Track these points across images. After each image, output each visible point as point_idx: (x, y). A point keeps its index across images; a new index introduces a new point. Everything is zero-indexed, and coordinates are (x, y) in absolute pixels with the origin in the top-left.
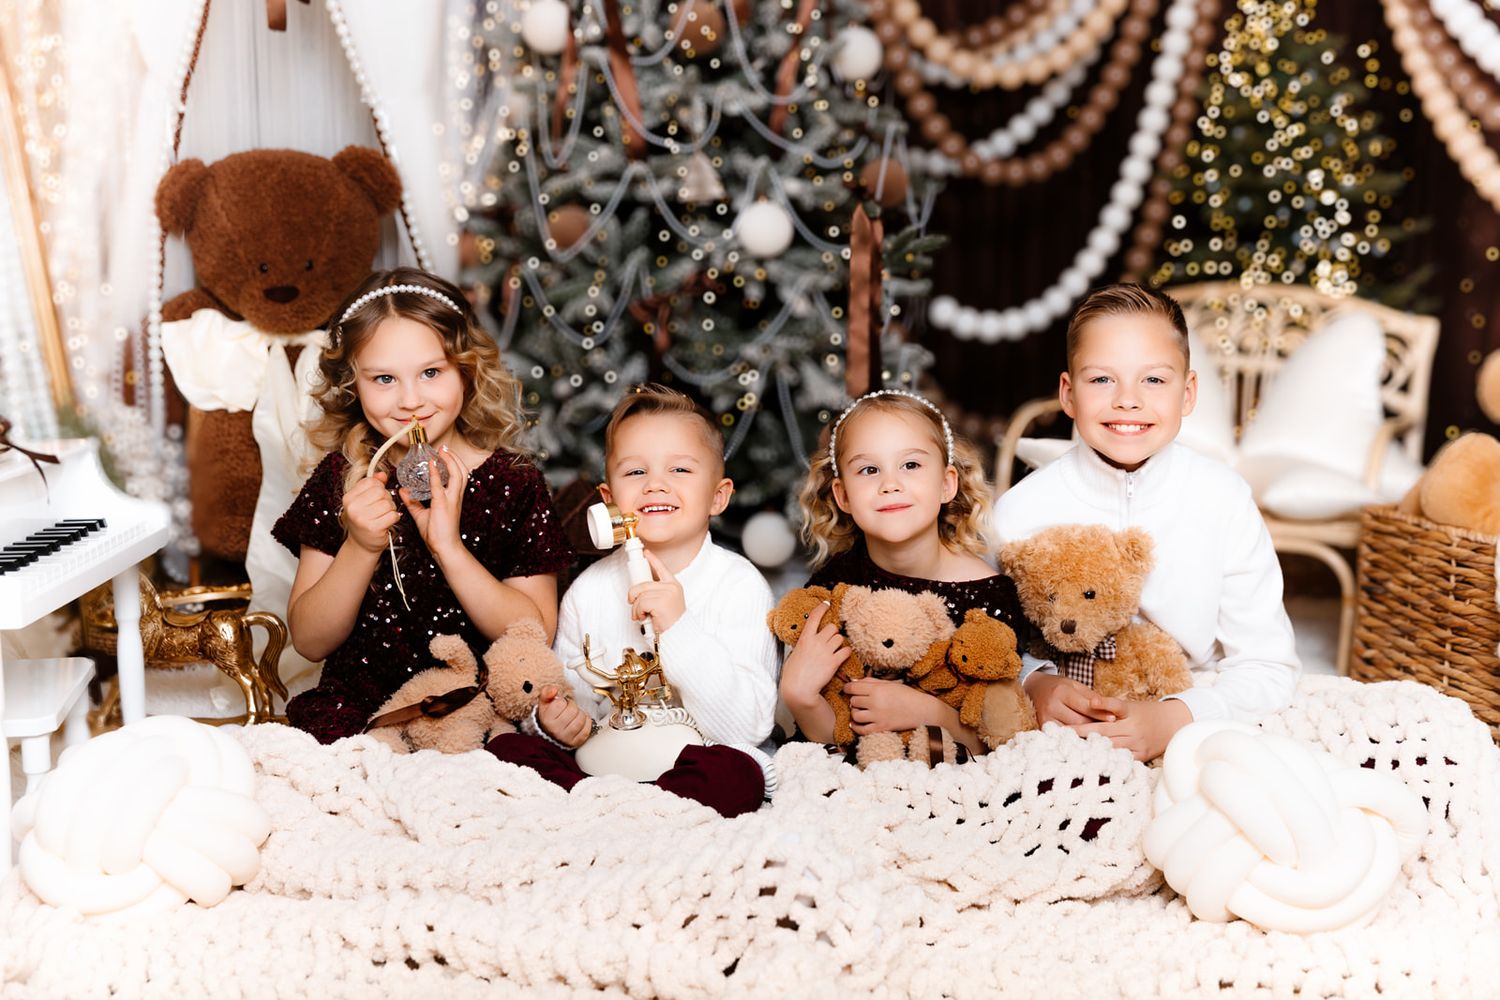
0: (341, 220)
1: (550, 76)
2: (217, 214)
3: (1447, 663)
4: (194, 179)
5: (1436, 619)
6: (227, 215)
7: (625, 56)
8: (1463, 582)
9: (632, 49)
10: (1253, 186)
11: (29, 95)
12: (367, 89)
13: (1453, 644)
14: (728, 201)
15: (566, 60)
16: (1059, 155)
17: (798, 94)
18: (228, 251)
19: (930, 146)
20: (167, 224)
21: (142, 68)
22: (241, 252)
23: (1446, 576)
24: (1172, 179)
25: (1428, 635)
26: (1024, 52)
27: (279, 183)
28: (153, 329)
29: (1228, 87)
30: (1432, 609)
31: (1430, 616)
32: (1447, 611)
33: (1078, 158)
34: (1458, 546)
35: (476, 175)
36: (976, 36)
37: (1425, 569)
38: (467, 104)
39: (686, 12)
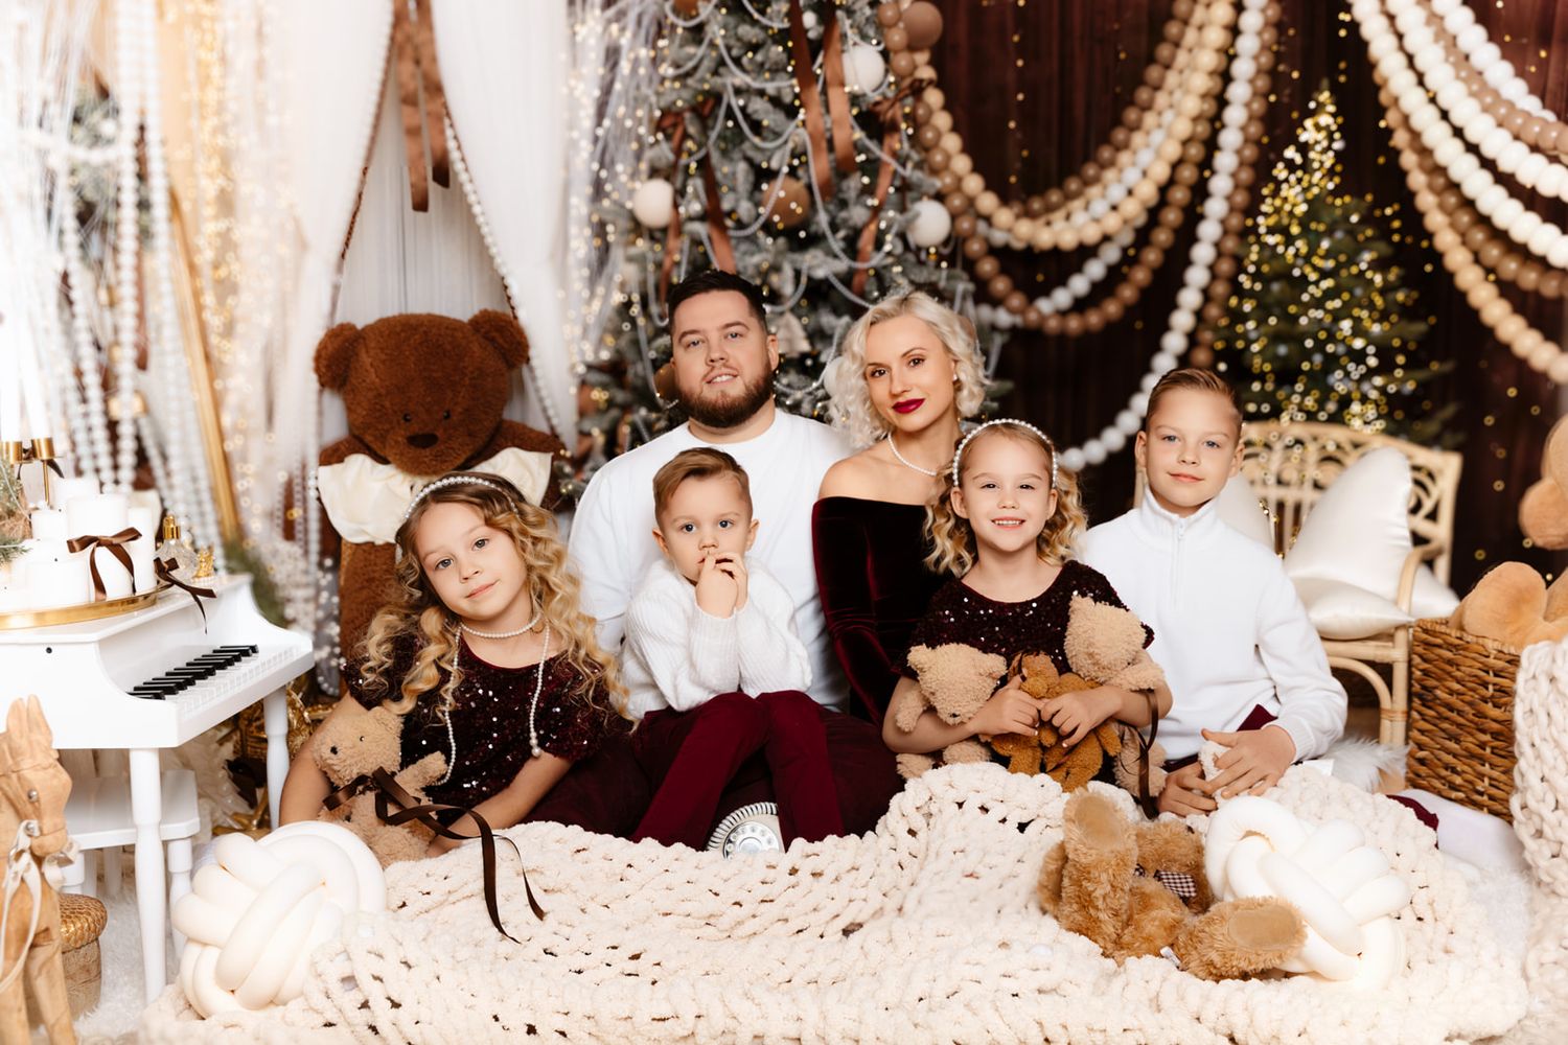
0: (475, 374)
1: (658, 247)
2: (367, 371)
3: (1487, 765)
4: (347, 340)
5: (1476, 724)
6: (376, 372)
7: (723, 229)
8: (1499, 691)
9: (729, 223)
10: (1289, 334)
11: (207, 271)
12: (498, 260)
13: (1493, 748)
14: (815, 356)
15: (671, 233)
16: (1112, 308)
17: (877, 259)
18: (376, 403)
19: (996, 302)
20: (323, 380)
21: (302, 245)
22: (387, 404)
23: (1485, 685)
24: (1216, 329)
25: (1470, 739)
26: (1080, 218)
27: (421, 344)
28: (311, 473)
29: (1263, 246)
30: (1474, 715)
31: (1471, 721)
32: (1486, 718)
33: (1129, 311)
34: (1495, 658)
35: (594, 335)
36: (1036, 205)
37: (1467, 678)
38: (586, 272)
39: (776, 191)
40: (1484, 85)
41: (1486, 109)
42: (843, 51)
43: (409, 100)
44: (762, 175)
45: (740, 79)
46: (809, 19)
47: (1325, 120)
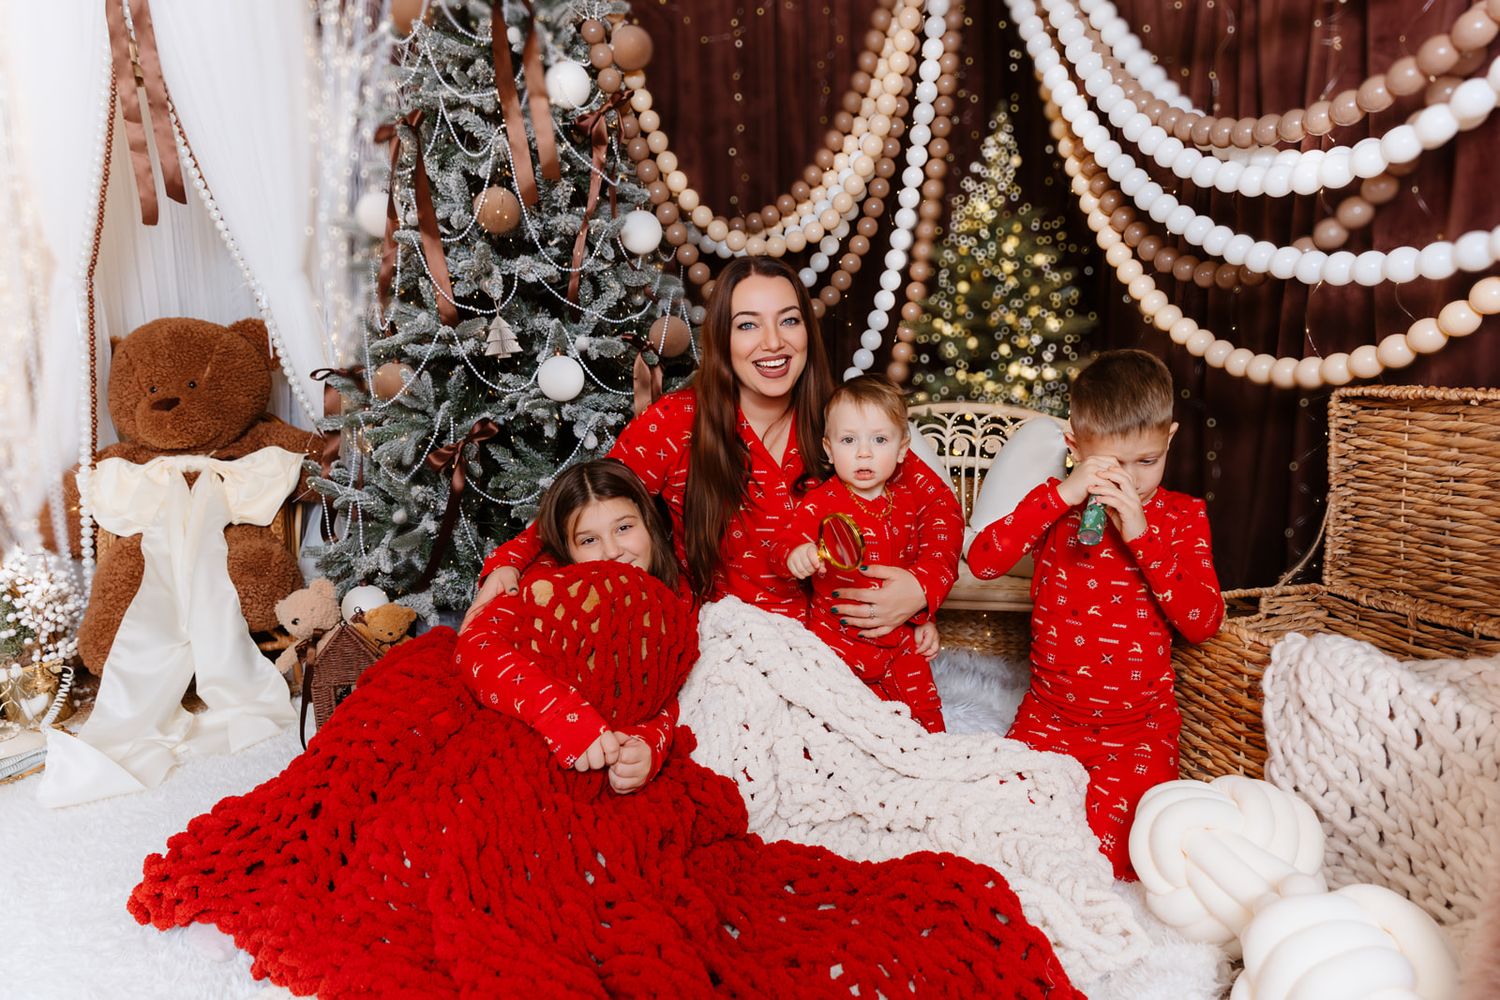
7: (437, 236)
9: (442, 230)
12: (247, 274)
14: (527, 357)
17: (588, 264)
26: (792, 229)
36: (755, 220)
39: (483, 199)
40: (1139, 88)
41: (1141, 110)
42: (546, 68)
43: (133, 116)
44: (474, 184)
45: (448, 91)
46: (514, 35)
47: (1003, 137)
